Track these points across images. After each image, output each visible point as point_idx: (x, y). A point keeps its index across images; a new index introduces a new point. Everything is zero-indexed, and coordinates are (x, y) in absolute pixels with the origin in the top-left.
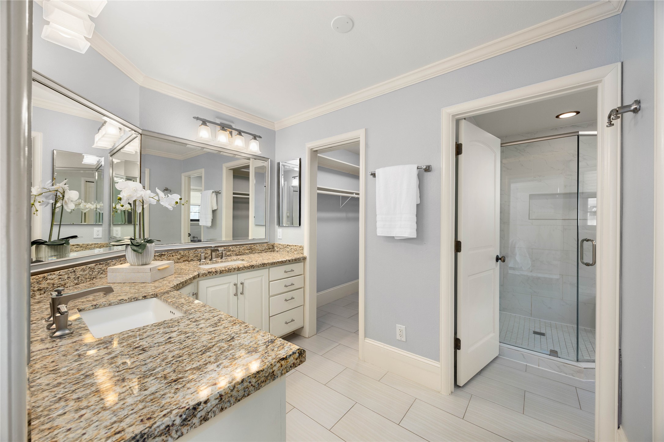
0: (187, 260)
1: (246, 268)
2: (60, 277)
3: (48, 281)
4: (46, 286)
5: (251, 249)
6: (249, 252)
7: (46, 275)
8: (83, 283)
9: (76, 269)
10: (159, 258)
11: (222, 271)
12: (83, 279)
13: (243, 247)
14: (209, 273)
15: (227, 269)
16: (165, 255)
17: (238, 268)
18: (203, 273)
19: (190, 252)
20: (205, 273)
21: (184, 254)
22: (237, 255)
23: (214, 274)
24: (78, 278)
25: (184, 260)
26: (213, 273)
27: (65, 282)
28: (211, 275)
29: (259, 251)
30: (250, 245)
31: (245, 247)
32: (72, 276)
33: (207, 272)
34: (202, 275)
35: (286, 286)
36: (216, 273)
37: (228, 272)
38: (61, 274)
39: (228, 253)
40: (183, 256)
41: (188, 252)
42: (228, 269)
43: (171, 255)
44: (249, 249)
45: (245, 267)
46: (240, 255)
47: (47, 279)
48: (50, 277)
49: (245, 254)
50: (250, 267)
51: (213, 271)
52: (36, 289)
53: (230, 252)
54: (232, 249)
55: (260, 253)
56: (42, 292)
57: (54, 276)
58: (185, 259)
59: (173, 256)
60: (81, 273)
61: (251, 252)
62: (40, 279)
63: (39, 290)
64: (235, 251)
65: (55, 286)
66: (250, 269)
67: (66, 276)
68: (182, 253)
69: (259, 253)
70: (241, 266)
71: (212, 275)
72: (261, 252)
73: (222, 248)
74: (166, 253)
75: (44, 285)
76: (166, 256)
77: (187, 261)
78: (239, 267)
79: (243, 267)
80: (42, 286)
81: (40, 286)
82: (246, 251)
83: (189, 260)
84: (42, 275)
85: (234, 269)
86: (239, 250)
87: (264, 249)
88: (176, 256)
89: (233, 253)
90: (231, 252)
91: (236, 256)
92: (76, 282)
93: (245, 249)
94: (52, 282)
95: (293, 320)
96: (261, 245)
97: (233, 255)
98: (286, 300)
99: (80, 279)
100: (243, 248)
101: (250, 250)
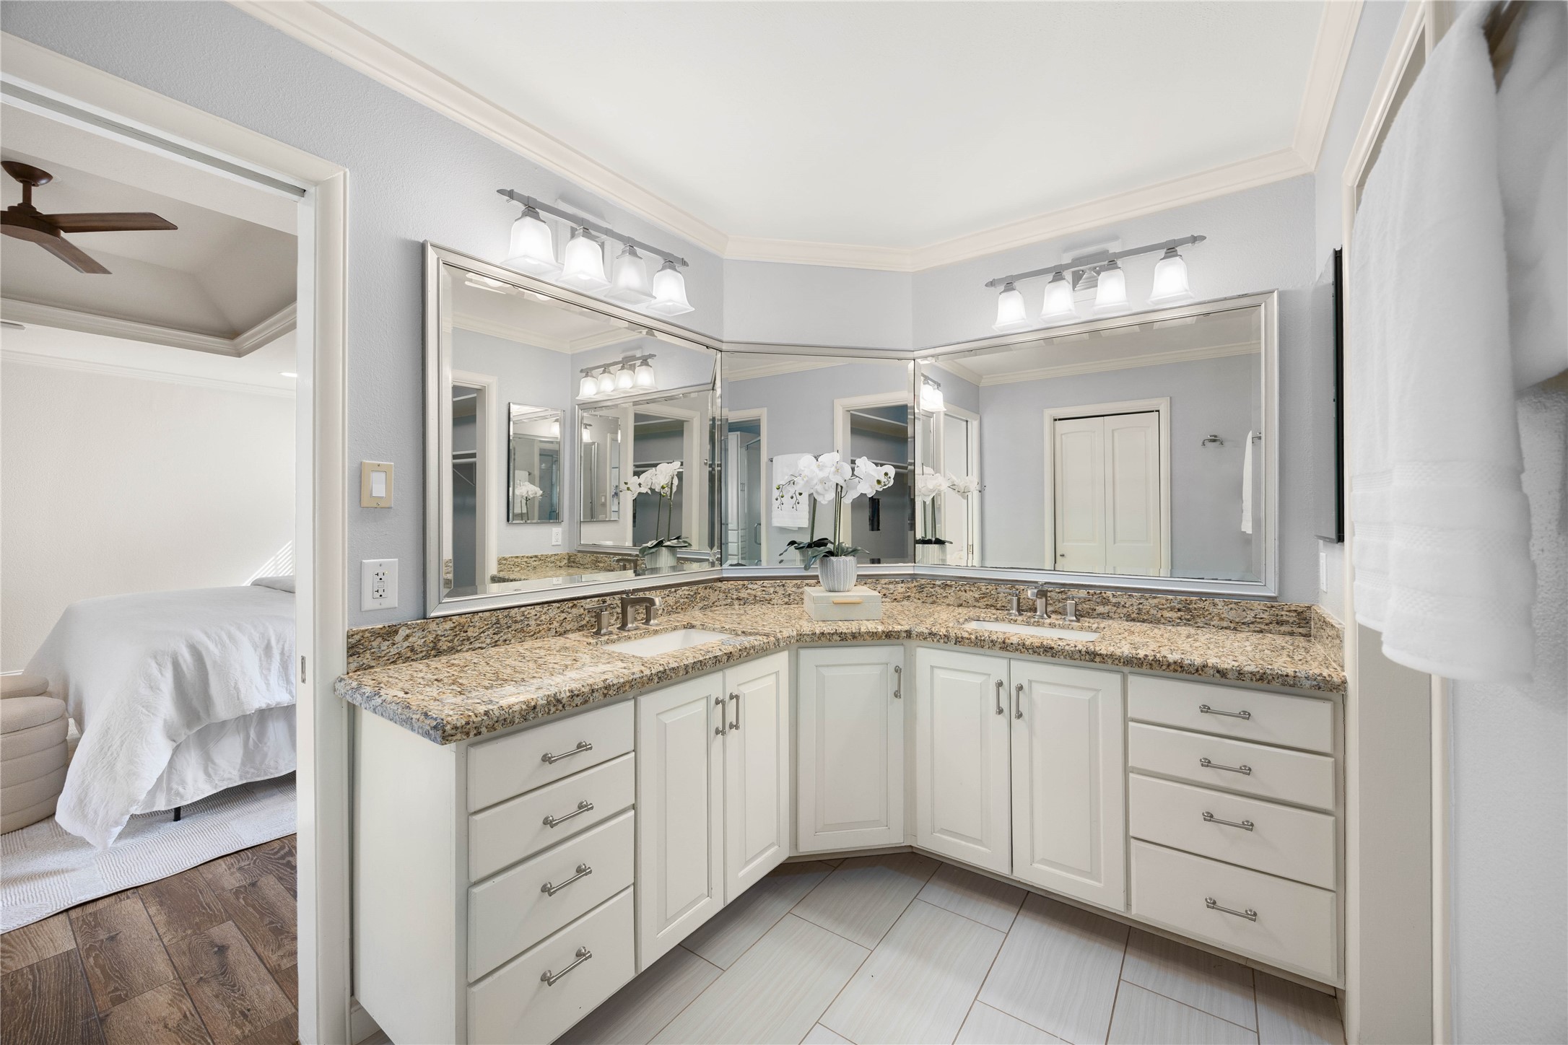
0: (993, 606)
1: (1026, 649)
2: (764, 589)
3: (749, 591)
4: (746, 596)
5: (1189, 610)
6: (1180, 619)
7: (746, 582)
8: (797, 604)
9: (786, 583)
10: (942, 590)
11: (960, 639)
12: (797, 598)
13: (1155, 598)
14: (930, 634)
15: (973, 637)
16: (951, 586)
17: (1004, 642)
18: (919, 631)
19: (999, 590)
20: (923, 632)
21: (988, 591)
22: (1133, 620)
23: (942, 641)
24: (789, 595)
25: (987, 605)
26: (938, 637)
27: (771, 596)
28: (935, 640)
29: (1225, 624)
30: (1183, 598)
31: (1164, 602)
32: (781, 591)
33: (927, 631)
34: (917, 635)
35: (1207, 763)
36: (946, 640)
37: (976, 644)
38: (764, 585)
39: (1100, 609)
40: (984, 595)
41: (994, 588)
42: (976, 638)
43: (962, 589)
44: (1179, 610)
45: (1024, 644)
46: (1144, 621)
47: (747, 588)
48: (750, 586)
49: (1163, 621)
50: (1042, 650)
51: (941, 633)
52: (735, 597)
53: (1106, 607)
54: (1114, 600)
55: (1228, 631)
56: (742, 602)
57: (757, 586)
58: (989, 603)
59: (966, 591)
60: (794, 589)
61: (1188, 620)
62: (740, 587)
63: (737, 599)
64: (1124, 606)
65: (758, 598)
66: (1039, 654)
67: (772, 590)
68: (984, 588)
69: (1226, 628)
70: (1015, 640)
71: (938, 641)
72: (1235, 629)
73: (1083, 593)
74: (953, 583)
75: (743, 594)
76: (954, 589)
77: (993, 608)
78: (1007, 641)
79: (1019, 645)
80: (742, 595)
81: (739, 594)
82: (1167, 614)
83: (998, 605)
84: (741, 583)
85: (992, 641)
86: (1141, 606)
87: (1250, 618)
88: (971, 593)
89: (1119, 611)
90: (1110, 607)
91: (1127, 621)
92: (786, 600)
93: (1160, 606)
94: (753, 592)
95: (1253, 916)
96: (1236, 603)
97: (1117, 616)
98: (1209, 817)
99: (792, 597)
100: (1156, 601)
101: (1182, 613)
